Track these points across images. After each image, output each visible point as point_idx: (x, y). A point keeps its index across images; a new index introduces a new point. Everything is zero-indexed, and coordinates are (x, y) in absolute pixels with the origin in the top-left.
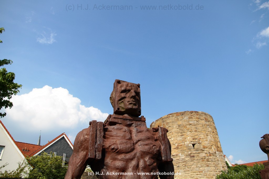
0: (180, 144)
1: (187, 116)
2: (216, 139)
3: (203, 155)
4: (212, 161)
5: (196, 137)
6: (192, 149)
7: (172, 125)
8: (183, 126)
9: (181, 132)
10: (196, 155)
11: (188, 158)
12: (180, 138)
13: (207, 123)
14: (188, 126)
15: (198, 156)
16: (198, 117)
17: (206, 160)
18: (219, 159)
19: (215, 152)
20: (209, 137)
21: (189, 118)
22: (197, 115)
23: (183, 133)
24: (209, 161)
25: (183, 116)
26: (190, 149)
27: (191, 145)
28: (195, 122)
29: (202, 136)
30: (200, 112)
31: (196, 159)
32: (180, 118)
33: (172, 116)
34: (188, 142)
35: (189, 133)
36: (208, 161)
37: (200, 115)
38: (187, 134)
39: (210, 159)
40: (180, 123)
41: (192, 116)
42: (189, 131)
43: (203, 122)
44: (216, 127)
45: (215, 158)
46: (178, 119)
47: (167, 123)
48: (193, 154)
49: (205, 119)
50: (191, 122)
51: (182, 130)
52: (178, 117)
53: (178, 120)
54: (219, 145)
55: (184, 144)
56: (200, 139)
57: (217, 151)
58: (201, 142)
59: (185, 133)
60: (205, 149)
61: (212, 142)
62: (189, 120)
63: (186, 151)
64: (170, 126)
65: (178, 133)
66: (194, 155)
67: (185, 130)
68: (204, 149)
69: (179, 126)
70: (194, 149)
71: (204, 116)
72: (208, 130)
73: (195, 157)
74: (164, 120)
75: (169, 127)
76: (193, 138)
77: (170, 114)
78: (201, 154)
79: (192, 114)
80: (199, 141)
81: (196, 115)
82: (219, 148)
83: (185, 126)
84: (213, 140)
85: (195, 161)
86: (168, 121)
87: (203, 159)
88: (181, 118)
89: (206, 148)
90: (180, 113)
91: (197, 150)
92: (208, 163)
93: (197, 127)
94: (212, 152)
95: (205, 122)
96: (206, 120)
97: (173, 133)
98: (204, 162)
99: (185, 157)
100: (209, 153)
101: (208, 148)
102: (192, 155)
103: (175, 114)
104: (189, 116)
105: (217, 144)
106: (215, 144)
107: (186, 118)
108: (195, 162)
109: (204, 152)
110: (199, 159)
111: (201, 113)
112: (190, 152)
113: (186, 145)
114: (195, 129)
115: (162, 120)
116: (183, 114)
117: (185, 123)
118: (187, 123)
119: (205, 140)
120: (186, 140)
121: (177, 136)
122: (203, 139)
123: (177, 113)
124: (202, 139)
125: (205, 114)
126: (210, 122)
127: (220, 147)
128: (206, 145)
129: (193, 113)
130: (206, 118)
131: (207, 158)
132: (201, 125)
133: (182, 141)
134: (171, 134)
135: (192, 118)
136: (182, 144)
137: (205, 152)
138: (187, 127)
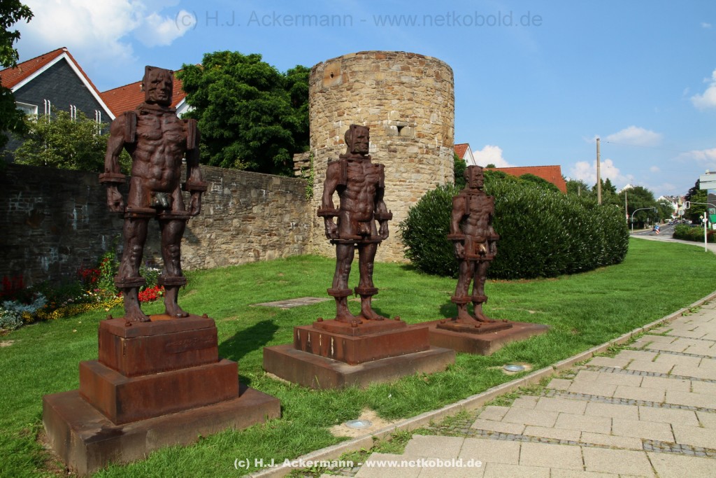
0: (373, 123)
1: (399, 64)
2: (448, 120)
3: (414, 149)
4: (429, 164)
5: (409, 112)
6: (394, 137)
7: (364, 78)
8: (386, 85)
9: (379, 98)
10: (400, 148)
11: (385, 153)
12: (374, 111)
13: (438, 85)
14: (396, 87)
15: (403, 150)
16: (422, 68)
17: (417, 160)
18: (443, 162)
19: (439, 148)
20: (433, 116)
21: (403, 69)
22: (422, 63)
23: (384, 101)
24: (422, 164)
25: (390, 62)
26: (390, 136)
27: (396, 128)
28: (414, 79)
29: (421, 112)
30: (429, 57)
31: (399, 157)
32: (382, 64)
33: (365, 58)
34: (390, 122)
35: (395, 102)
36: (420, 162)
37: (427, 65)
38: (391, 103)
39: (425, 160)
40: (381, 76)
41: (409, 64)
42: (397, 97)
43: (430, 81)
44: (455, 95)
45: (435, 159)
46: (378, 67)
47: (354, 72)
48: (395, 146)
49: (436, 76)
50: (404, 79)
51: (383, 94)
52: (380, 64)
53: (379, 70)
54: (450, 134)
55: (382, 124)
56: (416, 117)
57: (443, 146)
58: (415, 124)
59: (387, 101)
60: (421, 140)
61: (438, 127)
62: (401, 73)
63: (383, 138)
64: (358, 81)
65: (373, 98)
66: (397, 147)
67: (389, 95)
68: (417, 139)
69: (378, 83)
70: (399, 137)
71: (435, 68)
72: (435, 101)
73: (398, 153)
74: (347, 64)
75: (356, 83)
76: (401, 113)
77: (364, 53)
78: (411, 147)
79: (410, 61)
80: (413, 121)
81: (418, 63)
82: (447, 141)
83: (390, 87)
84: (440, 123)
85: (396, 160)
86: (356, 69)
87: (411, 158)
88: (385, 67)
89: (424, 137)
90: (386, 54)
91: (404, 140)
92: (421, 166)
93: (415, 92)
94: (433, 147)
95: (434, 83)
96: (438, 77)
97: (361, 96)
98: (414, 164)
99: (378, 149)
100: (427, 147)
101: (428, 138)
102: (392, 147)
103: (373, 53)
104: (404, 64)
105: (447, 132)
106: (441, 131)
107: (396, 67)
108: (395, 162)
109: (417, 144)
110: (405, 156)
111: (431, 61)
112: (389, 142)
113: (384, 126)
114: (410, 96)
115: (342, 62)
116: (391, 56)
117: (391, 79)
118: (396, 80)
119: (424, 120)
120: (387, 117)
121: (370, 105)
122: (421, 118)
123: (378, 52)
124: (418, 119)
125: (439, 64)
126: (444, 83)
127: (451, 136)
128: (424, 132)
129: (413, 59)
130: (438, 73)
131: (420, 156)
132: (424, 88)
133: (379, 117)
134: (357, 97)
135: (408, 69)
136: (376, 123)
137: (420, 144)
138: (393, 88)
